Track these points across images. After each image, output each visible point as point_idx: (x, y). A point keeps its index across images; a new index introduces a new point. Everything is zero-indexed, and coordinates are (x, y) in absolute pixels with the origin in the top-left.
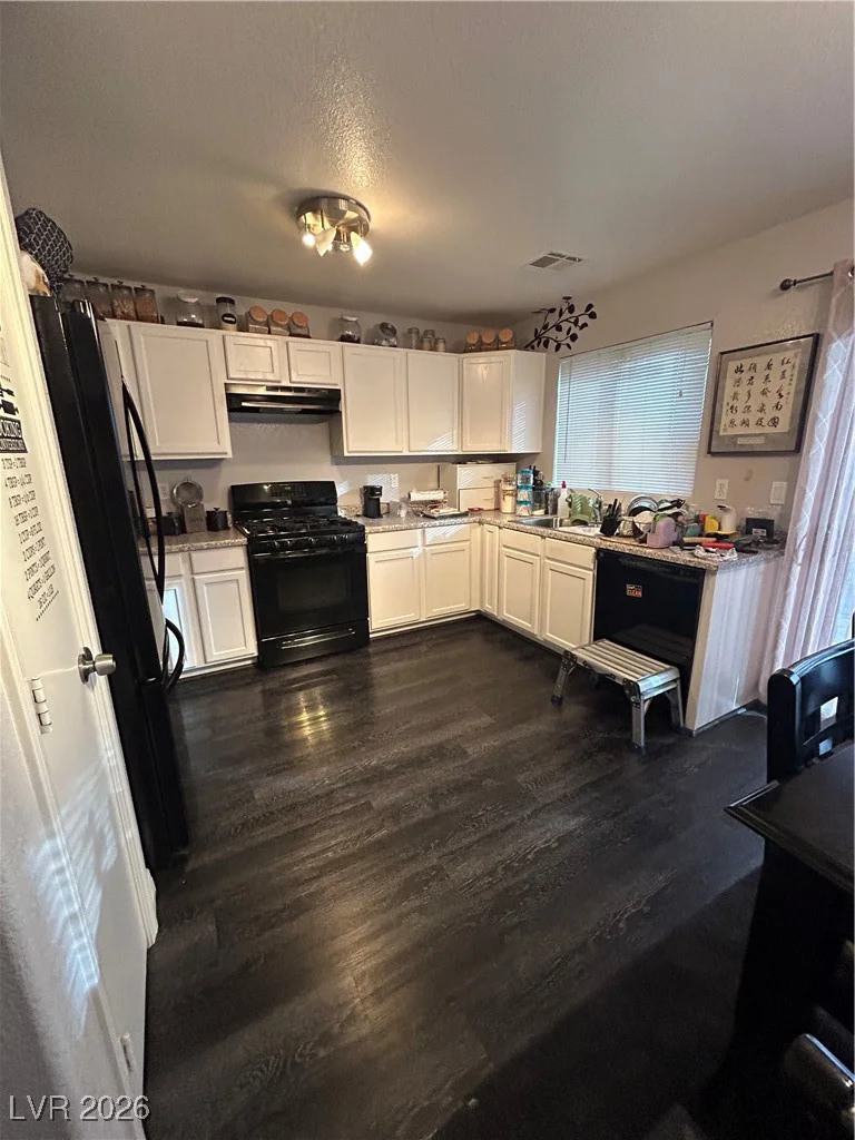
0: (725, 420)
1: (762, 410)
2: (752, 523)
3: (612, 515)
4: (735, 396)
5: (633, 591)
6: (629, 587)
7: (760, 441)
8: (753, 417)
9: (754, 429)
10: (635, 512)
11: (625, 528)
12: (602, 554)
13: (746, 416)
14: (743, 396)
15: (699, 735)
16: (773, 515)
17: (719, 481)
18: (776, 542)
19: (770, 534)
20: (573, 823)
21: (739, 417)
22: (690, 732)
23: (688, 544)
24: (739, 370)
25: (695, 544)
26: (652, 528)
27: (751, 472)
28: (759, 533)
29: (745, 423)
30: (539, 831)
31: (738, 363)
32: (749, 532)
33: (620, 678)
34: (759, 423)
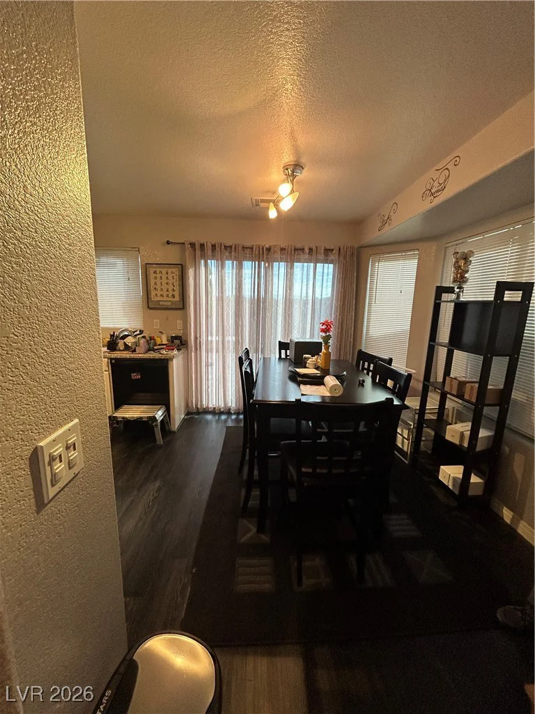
0: (153, 293)
1: (168, 291)
2: (173, 339)
3: (113, 340)
4: (155, 284)
5: (135, 376)
6: (133, 375)
7: (169, 303)
8: (165, 294)
9: (165, 299)
10: (124, 337)
11: (121, 345)
12: (113, 361)
13: (162, 293)
14: (159, 284)
15: (178, 431)
16: (180, 333)
17: (155, 321)
18: (184, 345)
19: (181, 342)
20: (158, 484)
21: (159, 293)
22: (174, 432)
23: (156, 350)
24: (155, 272)
25: (161, 349)
26: (137, 344)
27: (167, 316)
28: (177, 342)
29: (162, 295)
30: (147, 494)
31: (154, 269)
32: (173, 342)
33: (145, 418)
34: (168, 296)
